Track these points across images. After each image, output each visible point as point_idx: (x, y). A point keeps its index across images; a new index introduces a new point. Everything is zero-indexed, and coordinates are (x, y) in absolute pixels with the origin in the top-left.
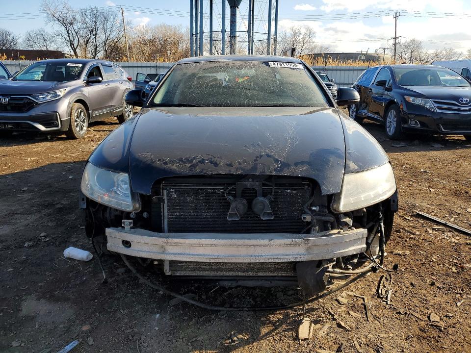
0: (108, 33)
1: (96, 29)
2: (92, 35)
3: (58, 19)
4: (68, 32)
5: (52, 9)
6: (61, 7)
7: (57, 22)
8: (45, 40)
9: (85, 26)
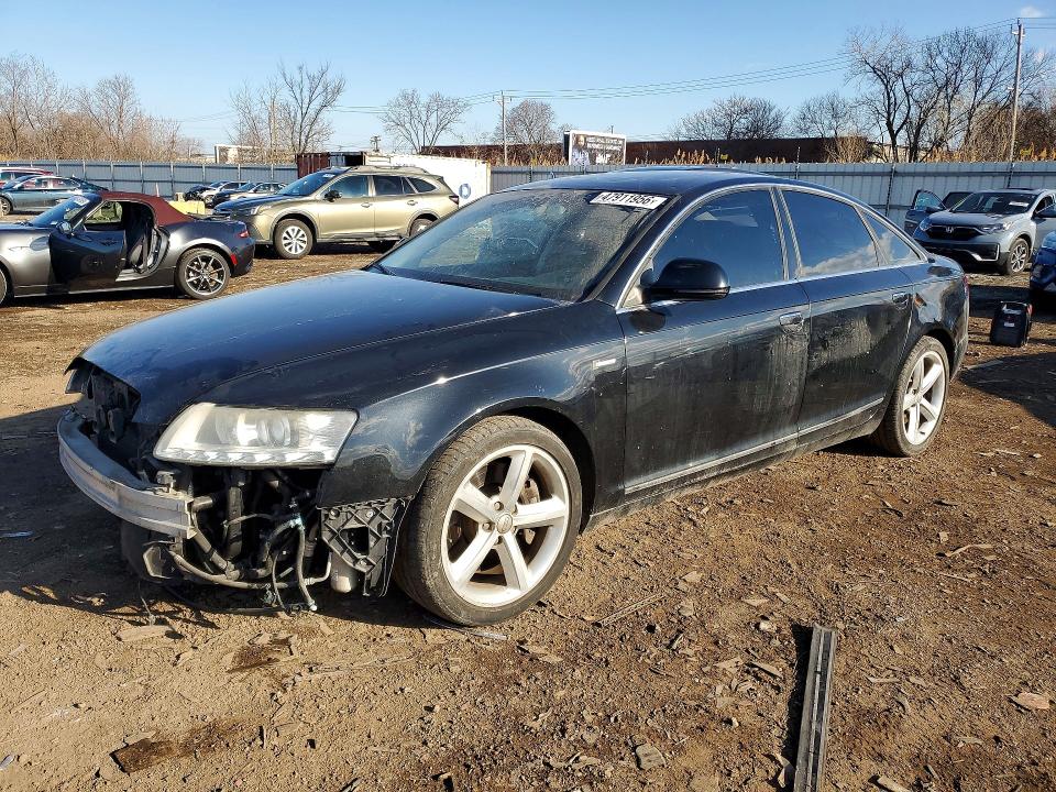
0: (986, 86)
1: (958, 82)
2: (942, 95)
3: (873, 68)
4: (888, 94)
5: (867, 46)
6: (885, 41)
7: (871, 75)
8: (835, 116)
9: (928, 77)
